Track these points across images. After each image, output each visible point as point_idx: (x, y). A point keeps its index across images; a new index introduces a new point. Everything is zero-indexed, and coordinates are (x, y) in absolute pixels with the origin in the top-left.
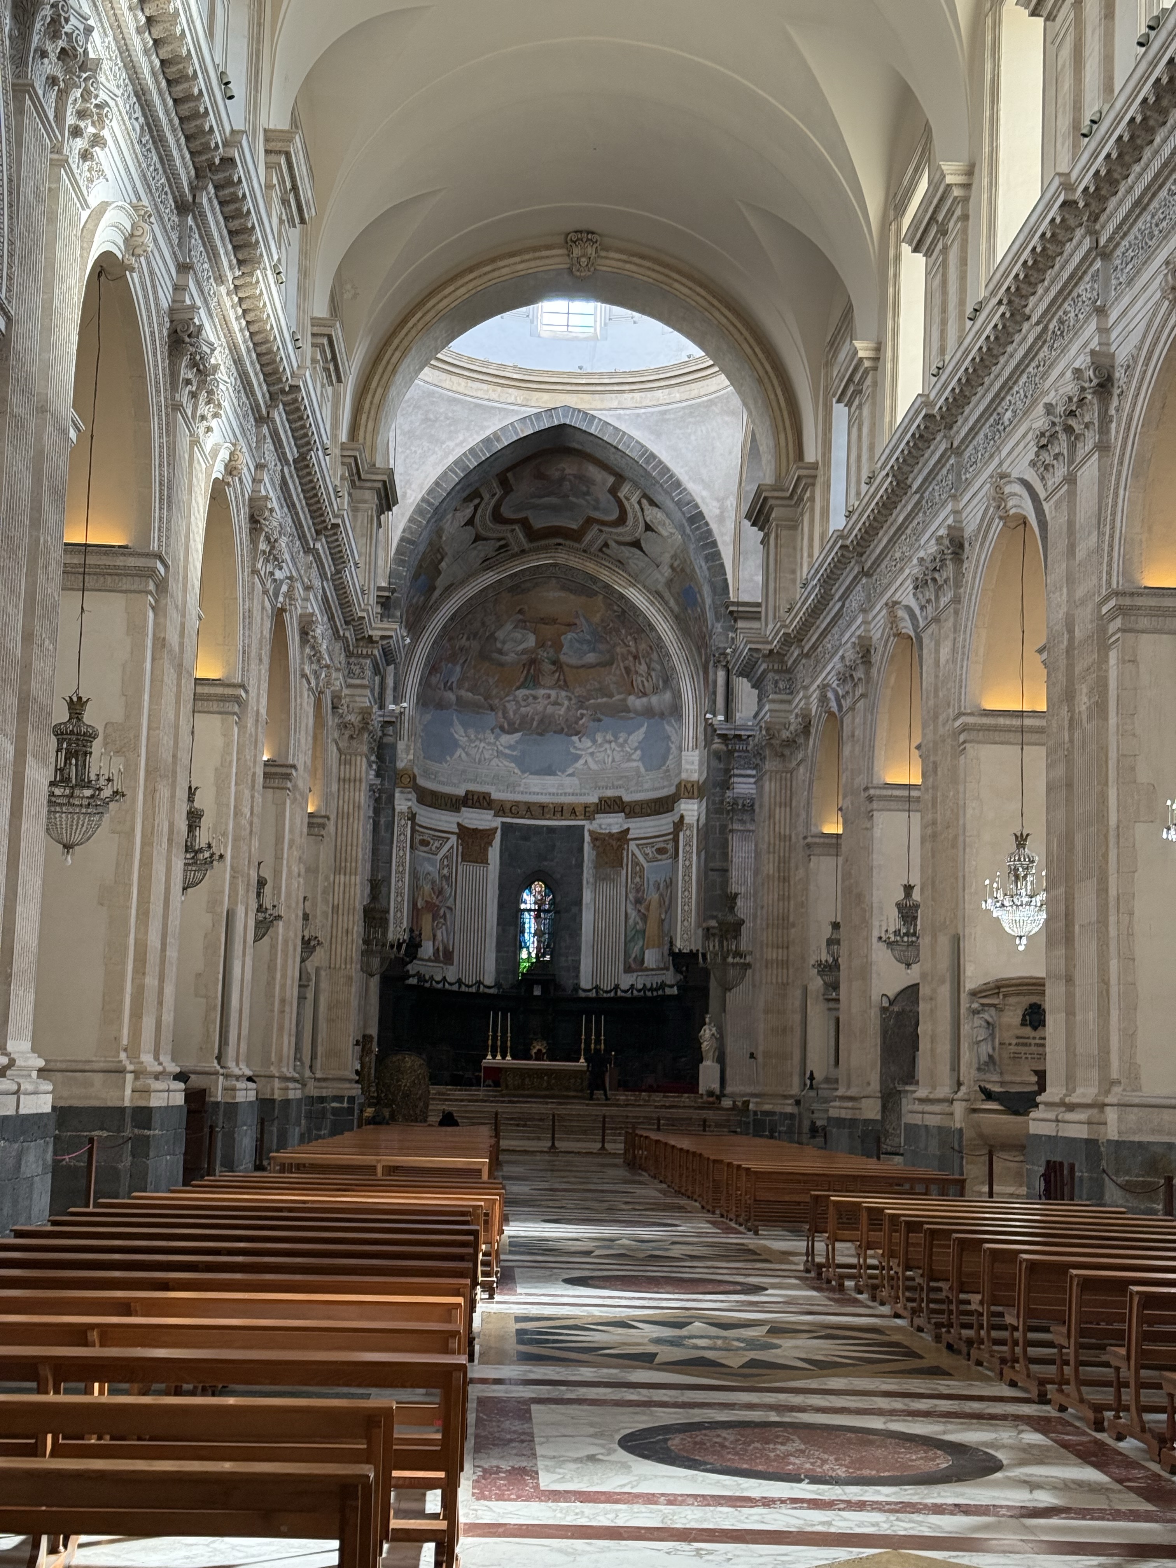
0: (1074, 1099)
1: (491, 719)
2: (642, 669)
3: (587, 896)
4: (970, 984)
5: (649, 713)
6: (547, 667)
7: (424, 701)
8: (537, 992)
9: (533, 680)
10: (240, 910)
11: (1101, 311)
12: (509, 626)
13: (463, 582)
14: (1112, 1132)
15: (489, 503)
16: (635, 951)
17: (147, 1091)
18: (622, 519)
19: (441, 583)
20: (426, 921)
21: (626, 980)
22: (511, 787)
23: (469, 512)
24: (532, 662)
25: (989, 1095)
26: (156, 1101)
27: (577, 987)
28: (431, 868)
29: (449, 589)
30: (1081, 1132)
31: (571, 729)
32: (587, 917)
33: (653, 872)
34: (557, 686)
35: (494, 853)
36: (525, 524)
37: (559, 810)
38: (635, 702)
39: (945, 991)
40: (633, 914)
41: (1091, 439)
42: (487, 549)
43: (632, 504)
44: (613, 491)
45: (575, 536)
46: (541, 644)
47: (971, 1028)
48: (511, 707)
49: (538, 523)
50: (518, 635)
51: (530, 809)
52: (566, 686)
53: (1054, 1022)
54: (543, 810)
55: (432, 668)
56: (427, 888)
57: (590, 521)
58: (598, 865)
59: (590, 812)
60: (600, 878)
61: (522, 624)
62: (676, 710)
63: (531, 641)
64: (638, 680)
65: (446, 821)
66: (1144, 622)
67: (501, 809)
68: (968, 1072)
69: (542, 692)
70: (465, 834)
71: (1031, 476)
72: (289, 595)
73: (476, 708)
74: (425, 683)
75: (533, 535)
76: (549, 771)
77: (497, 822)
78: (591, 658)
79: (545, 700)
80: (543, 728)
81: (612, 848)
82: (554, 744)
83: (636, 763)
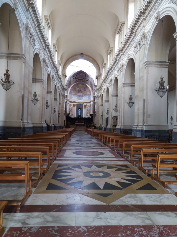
0: (120, 125)
2: (88, 91)
3: (84, 110)
4: (112, 116)
5: (88, 95)
7: (70, 94)
9: (79, 92)
10: (52, 111)
11: (123, 59)
13: (73, 84)
14: (122, 128)
15: (75, 77)
17: (43, 125)
18: (86, 78)
19: (71, 84)
20: (70, 112)
21: (87, 117)
22: (77, 101)
23: (73, 78)
24: (79, 91)
25: (113, 125)
26: (44, 126)
27: (83, 117)
28: (71, 108)
29: (72, 84)
30: (120, 128)
31: (82, 96)
32: (84, 112)
33: (89, 108)
36: (78, 79)
37: (81, 103)
39: (110, 117)
41: (122, 70)
42: (75, 81)
43: (87, 77)
44: (85, 76)
45: (82, 80)
47: (112, 120)
48: (77, 94)
49: (79, 79)
51: (79, 103)
52: (82, 93)
53: (118, 119)
55: (70, 91)
57: (83, 79)
58: (84, 107)
59: (84, 103)
61: (78, 87)
62: (91, 95)
63: (79, 89)
66: (126, 86)
68: (112, 124)
70: (73, 105)
71: (117, 74)
72: (56, 84)
73: (74, 94)
74: (70, 92)
75: (79, 80)
76: (80, 100)
78: (84, 90)
79: (80, 94)
80: (80, 96)
81: (85, 106)
82: (81, 97)
83: (87, 99)
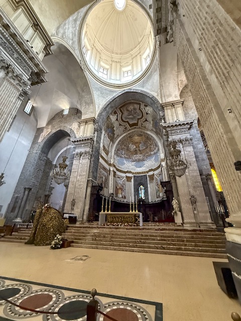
1: (130, 160)
2: (152, 146)
3: (149, 186)
5: (155, 154)
6: (138, 151)
8: (141, 203)
9: (136, 154)
12: (131, 144)
13: (121, 135)
15: (119, 115)
16: (158, 194)
18: (143, 115)
20: (120, 191)
21: (157, 200)
22: (134, 170)
23: (116, 117)
27: (148, 202)
28: (120, 182)
31: (143, 160)
32: (149, 189)
33: (159, 179)
34: (140, 154)
35: (132, 180)
36: (128, 122)
37: (142, 173)
38: (152, 153)
40: (157, 188)
43: (143, 109)
44: (140, 109)
45: (137, 124)
46: (136, 147)
48: (133, 158)
50: (132, 146)
51: (138, 173)
54: (140, 173)
55: (118, 150)
56: (120, 185)
57: (138, 119)
58: (150, 180)
59: (147, 172)
60: (150, 182)
61: (132, 144)
62: (159, 150)
64: (152, 149)
65: (124, 175)
67: (133, 173)
69: (138, 155)
70: (127, 177)
73: (128, 158)
76: (140, 167)
77: (133, 175)
78: (144, 148)
79: (139, 156)
80: (139, 161)
81: (152, 177)
82: (141, 163)
83: (154, 162)
